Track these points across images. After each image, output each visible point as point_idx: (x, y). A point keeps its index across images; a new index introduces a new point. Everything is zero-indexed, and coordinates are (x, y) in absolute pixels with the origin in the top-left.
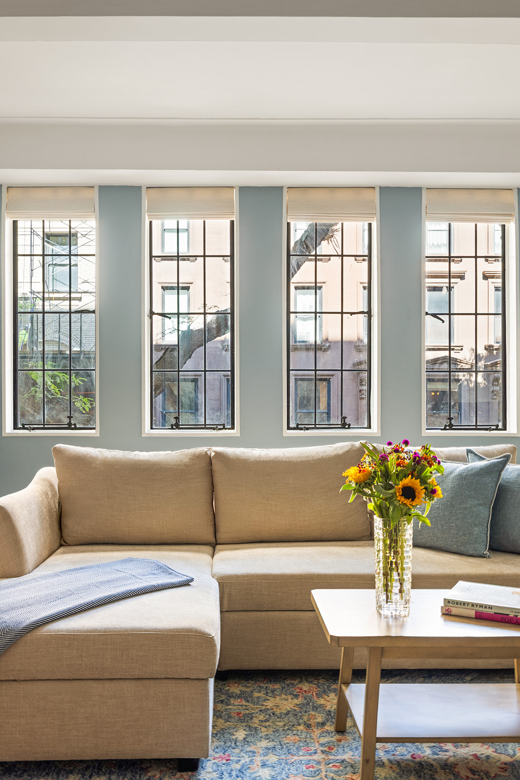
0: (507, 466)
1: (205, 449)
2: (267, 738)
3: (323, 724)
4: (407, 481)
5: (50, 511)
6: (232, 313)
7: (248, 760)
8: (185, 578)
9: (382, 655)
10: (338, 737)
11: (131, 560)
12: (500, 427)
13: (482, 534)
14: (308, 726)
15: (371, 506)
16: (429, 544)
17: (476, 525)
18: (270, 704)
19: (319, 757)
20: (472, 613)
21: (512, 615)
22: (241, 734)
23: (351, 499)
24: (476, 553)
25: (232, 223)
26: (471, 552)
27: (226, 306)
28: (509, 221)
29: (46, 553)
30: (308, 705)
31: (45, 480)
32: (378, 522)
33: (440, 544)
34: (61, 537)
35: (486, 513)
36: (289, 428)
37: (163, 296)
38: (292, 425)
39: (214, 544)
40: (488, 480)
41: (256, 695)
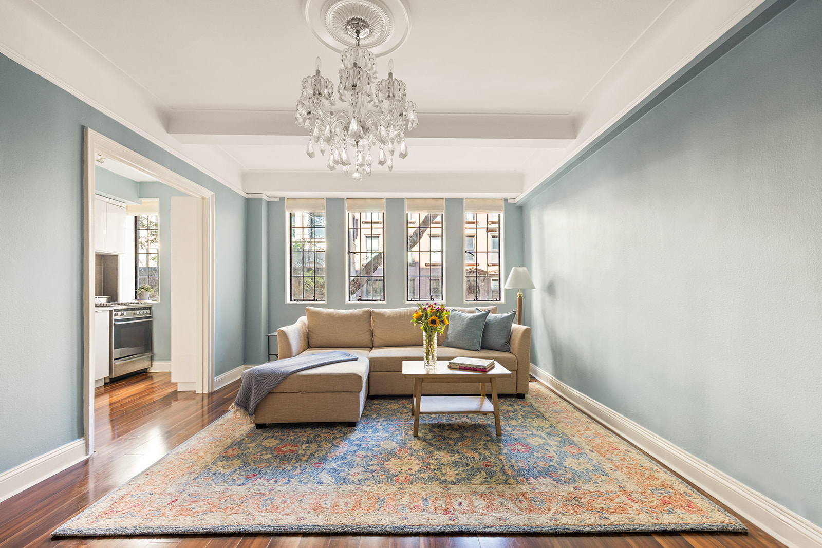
0: (489, 315)
1: (369, 309)
2: (385, 417)
3: (407, 413)
4: (433, 317)
5: (304, 333)
6: (384, 253)
7: (375, 424)
8: (354, 358)
9: (422, 382)
10: (412, 417)
11: (335, 352)
12: (498, 300)
13: (478, 342)
14: (401, 414)
15: (422, 328)
16: (457, 346)
17: (475, 338)
18: (388, 407)
19: (403, 422)
20: (458, 367)
21: (472, 367)
22: (374, 416)
23: (415, 325)
24: (475, 349)
25: (383, 213)
26: (473, 349)
27: (381, 250)
28: (501, 212)
29: (302, 350)
30: (404, 407)
31: (302, 321)
32: (424, 334)
33: (461, 346)
34: (309, 344)
35: (480, 334)
36: (408, 300)
37: (366, 241)
38: (409, 300)
39: (371, 347)
40: (481, 320)
41: (384, 404)
